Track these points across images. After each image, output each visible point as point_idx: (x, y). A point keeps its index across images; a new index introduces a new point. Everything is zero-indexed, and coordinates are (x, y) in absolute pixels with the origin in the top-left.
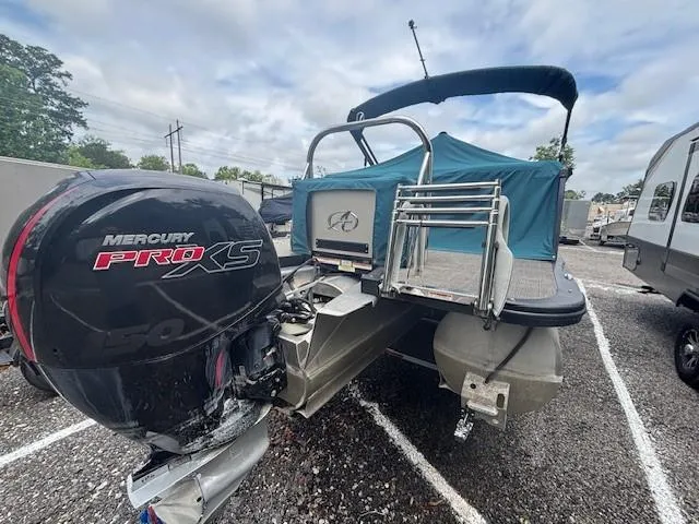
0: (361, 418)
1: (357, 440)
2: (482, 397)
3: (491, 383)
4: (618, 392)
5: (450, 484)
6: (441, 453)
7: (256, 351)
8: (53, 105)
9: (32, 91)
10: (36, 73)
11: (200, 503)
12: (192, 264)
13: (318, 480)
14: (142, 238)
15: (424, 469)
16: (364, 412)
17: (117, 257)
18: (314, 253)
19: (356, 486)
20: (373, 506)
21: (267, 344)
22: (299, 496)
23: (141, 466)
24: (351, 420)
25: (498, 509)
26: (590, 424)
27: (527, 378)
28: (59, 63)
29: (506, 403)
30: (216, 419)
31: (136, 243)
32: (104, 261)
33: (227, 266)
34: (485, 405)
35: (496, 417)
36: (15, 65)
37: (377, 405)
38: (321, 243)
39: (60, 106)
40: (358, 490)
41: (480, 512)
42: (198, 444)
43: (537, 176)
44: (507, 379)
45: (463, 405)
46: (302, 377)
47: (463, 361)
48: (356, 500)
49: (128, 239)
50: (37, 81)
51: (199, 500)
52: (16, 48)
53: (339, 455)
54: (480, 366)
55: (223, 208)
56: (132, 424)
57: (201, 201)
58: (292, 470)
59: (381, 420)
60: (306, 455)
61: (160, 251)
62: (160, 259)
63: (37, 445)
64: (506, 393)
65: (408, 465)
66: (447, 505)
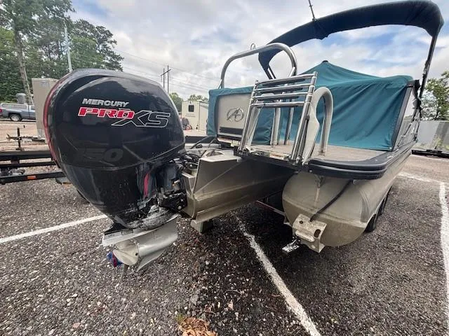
0: (242, 241)
1: (236, 252)
2: (305, 230)
3: (314, 222)
4: (445, 262)
5: (289, 289)
6: (288, 271)
7: (168, 179)
8: (107, 59)
9: (98, 52)
10: (101, 42)
11: (137, 257)
12: (127, 120)
13: (207, 268)
14: (101, 102)
15: (274, 277)
16: (245, 239)
17: (89, 111)
18: (218, 136)
19: (228, 275)
20: (235, 288)
21: (174, 177)
22: (195, 273)
23: (109, 228)
24: (235, 242)
25: (317, 309)
26: (411, 277)
27: (339, 221)
28: (111, 35)
29: (320, 235)
30: (145, 213)
31: (98, 104)
32: (83, 112)
33: (147, 125)
34: (306, 234)
35: (313, 243)
36: (91, 37)
37: (254, 237)
38: (223, 130)
39: (111, 60)
40: (229, 278)
41: (304, 307)
42: (135, 224)
43: (388, 87)
44: (325, 221)
45: (293, 234)
46: (192, 198)
47: (298, 206)
48: (227, 282)
49: (94, 102)
50: (100, 46)
51: (137, 254)
52: (91, 27)
53: (223, 259)
54: (308, 210)
55: (158, 98)
56: (101, 203)
57: (148, 93)
58: (194, 259)
59: (254, 245)
60: (204, 254)
61: (110, 111)
62: (111, 115)
63: (79, 222)
64: (322, 229)
65: (265, 273)
66: (283, 298)
